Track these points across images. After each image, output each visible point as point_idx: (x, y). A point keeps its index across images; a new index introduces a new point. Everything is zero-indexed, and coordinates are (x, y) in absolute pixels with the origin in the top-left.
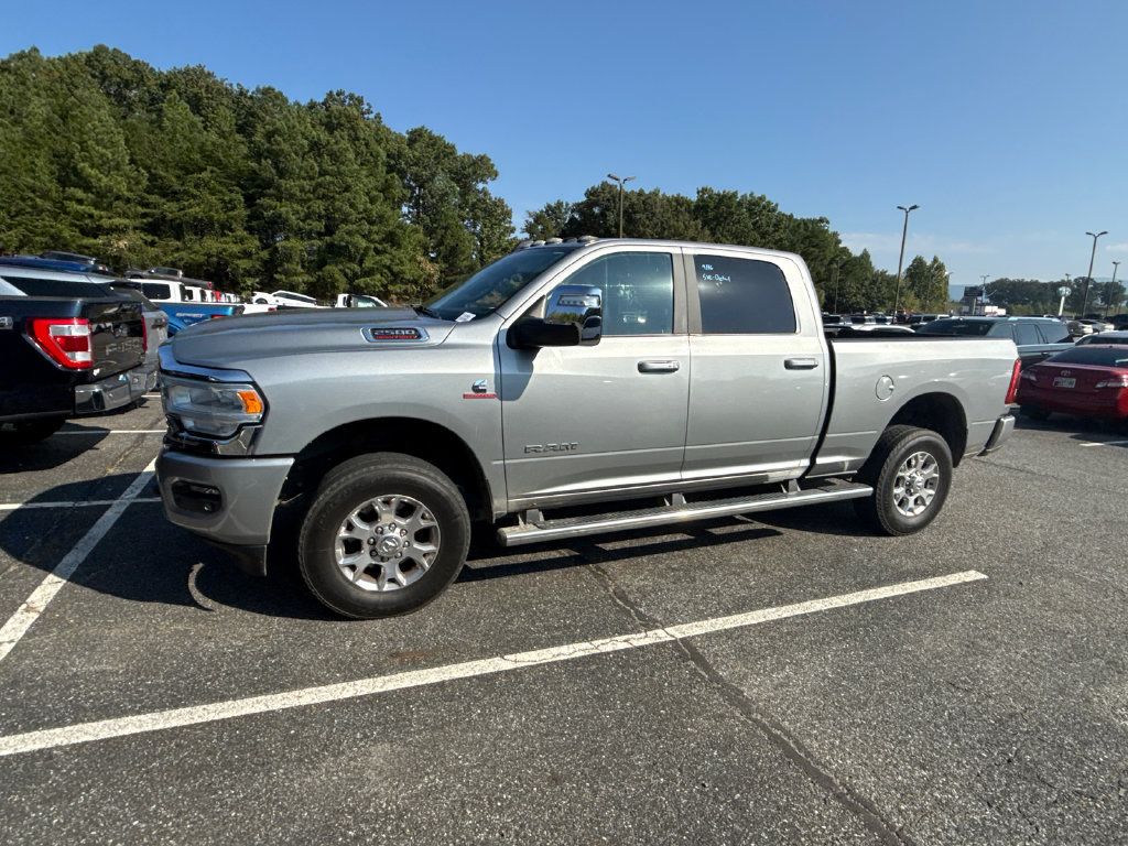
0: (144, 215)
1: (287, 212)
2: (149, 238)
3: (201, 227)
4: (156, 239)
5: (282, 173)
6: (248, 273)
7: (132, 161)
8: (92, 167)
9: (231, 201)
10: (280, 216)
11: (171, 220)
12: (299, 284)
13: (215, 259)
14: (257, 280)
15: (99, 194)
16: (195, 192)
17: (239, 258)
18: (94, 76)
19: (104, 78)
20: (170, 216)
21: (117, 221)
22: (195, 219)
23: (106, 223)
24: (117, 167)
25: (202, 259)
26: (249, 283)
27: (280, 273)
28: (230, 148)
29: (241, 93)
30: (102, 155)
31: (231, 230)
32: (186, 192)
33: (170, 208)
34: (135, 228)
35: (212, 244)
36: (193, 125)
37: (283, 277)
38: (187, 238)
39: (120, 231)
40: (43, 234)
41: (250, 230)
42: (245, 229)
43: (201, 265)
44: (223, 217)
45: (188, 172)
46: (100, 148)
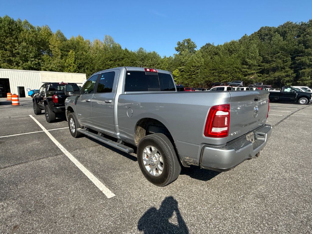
0: (260, 69)
1: (305, 60)
2: (259, 75)
3: (274, 70)
4: (262, 74)
5: (307, 47)
6: (288, 81)
7: (260, 55)
8: (249, 59)
9: (286, 60)
10: (302, 62)
11: (267, 69)
12: (307, 84)
13: (277, 78)
14: (291, 83)
15: (250, 66)
16: (275, 60)
17: (286, 77)
18: (258, 36)
19: (261, 35)
20: (266, 68)
21: (253, 71)
22: (273, 67)
23: (249, 72)
24: (255, 58)
25: (273, 79)
26: (288, 84)
27: (300, 81)
28: (289, 44)
29: (302, 25)
30: (252, 56)
31: (284, 69)
32: (272, 61)
33: (267, 66)
34: (257, 73)
35: (277, 74)
36: (279, 40)
37: (301, 82)
38: (270, 73)
39: (253, 74)
40: (236, 77)
41: (291, 68)
42: (289, 68)
43: (272, 81)
44: (282, 65)
45: (275, 54)
46: (252, 54)
